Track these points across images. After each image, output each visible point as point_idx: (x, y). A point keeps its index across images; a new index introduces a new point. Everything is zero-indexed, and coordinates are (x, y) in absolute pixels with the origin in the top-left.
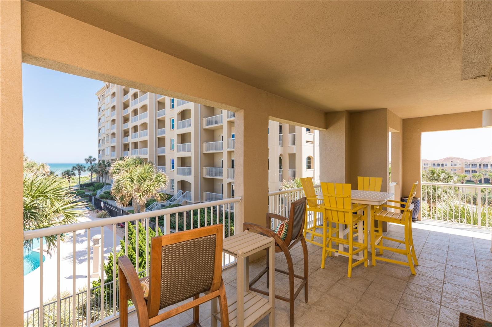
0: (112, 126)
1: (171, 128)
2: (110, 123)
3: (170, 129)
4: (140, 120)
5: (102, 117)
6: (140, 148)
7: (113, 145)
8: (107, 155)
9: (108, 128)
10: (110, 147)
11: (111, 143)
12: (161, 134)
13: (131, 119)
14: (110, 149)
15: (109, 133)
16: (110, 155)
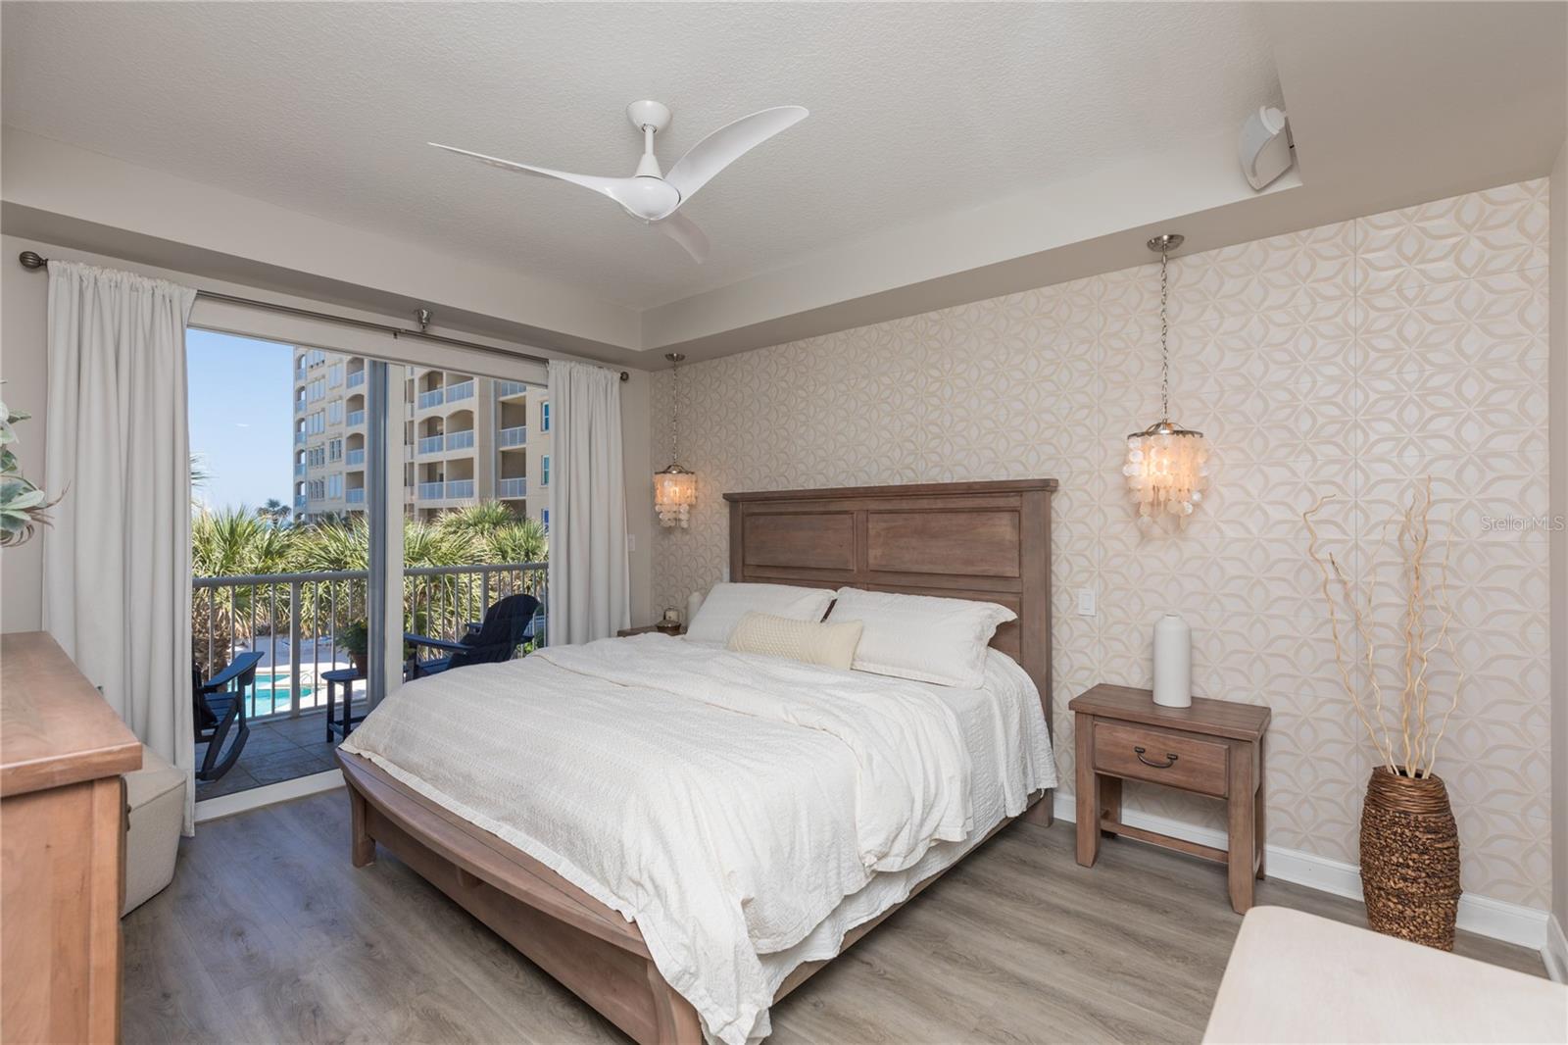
0: (353, 414)
1: (544, 428)
2: (343, 404)
3: (542, 430)
4: (447, 402)
5: (311, 385)
6: (448, 480)
7: (355, 468)
8: (333, 499)
9: (338, 420)
10: (344, 475)
11: (348, 462)
12: (513, 442)
13: (420, 397)
14: (342, 480)
15: (340, 435)
16: (344, 496)
